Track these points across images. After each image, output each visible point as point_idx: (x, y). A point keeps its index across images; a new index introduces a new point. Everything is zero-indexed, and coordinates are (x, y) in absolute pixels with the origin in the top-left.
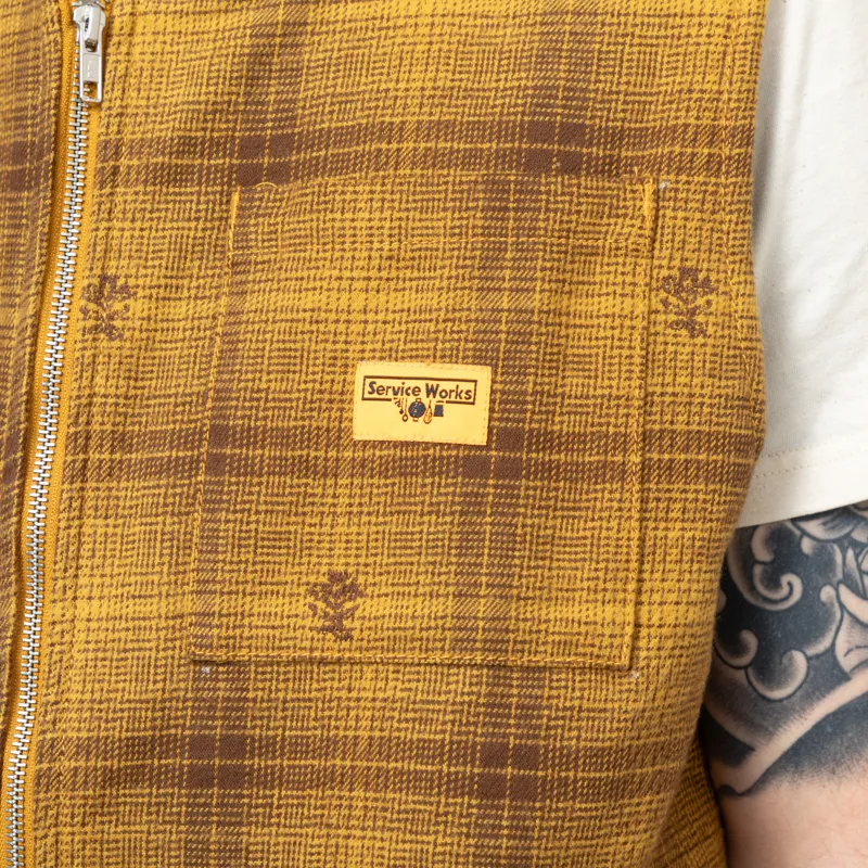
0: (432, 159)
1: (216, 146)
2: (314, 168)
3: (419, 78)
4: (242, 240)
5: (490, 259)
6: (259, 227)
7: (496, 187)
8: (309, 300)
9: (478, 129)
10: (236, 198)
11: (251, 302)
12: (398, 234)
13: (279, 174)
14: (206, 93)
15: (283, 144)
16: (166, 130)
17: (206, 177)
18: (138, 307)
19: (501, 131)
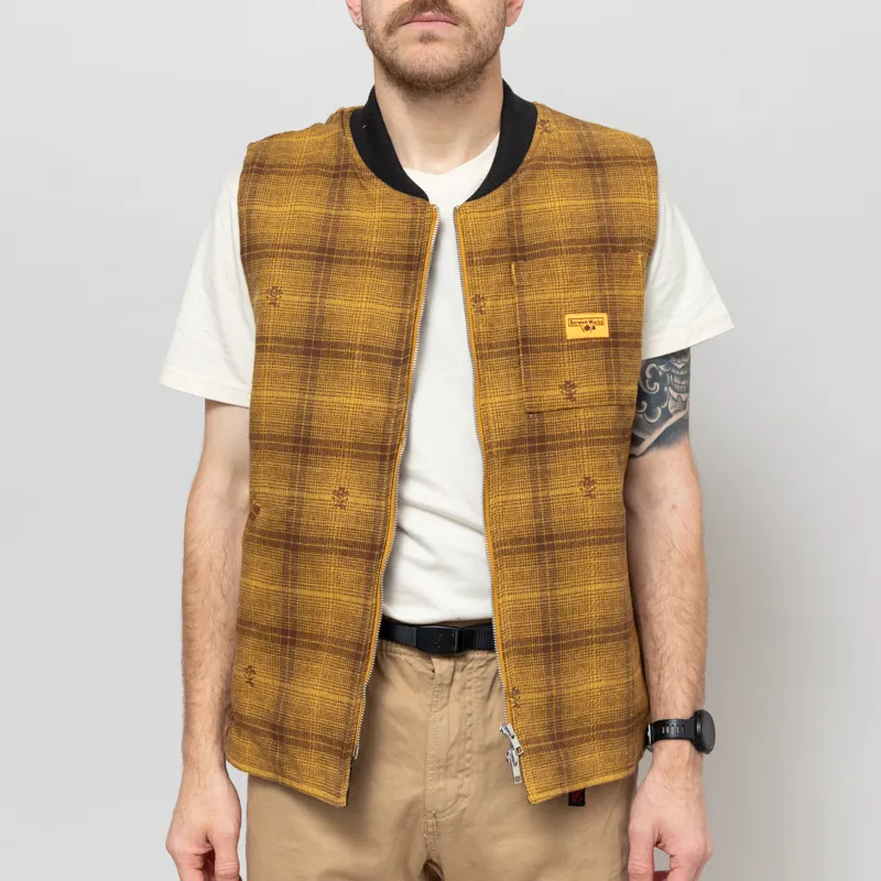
0: (572, 251)
1: (502, 251)
2: (534, 256)
3: (561, 226)
4: (519, 280)
5: (601, 280)
6: (525, 276)
7: (600, 258)
8: (548, 296)
9: (582, 241)
10: (513, 266)
11: (527, 299)
12: (572, 274)
13: (524, 258)
14: (496, 235)
15: (522, 249)
16: (486, 247)
17: (502, 260)
18: (488, 303)
19: (591, 241)
